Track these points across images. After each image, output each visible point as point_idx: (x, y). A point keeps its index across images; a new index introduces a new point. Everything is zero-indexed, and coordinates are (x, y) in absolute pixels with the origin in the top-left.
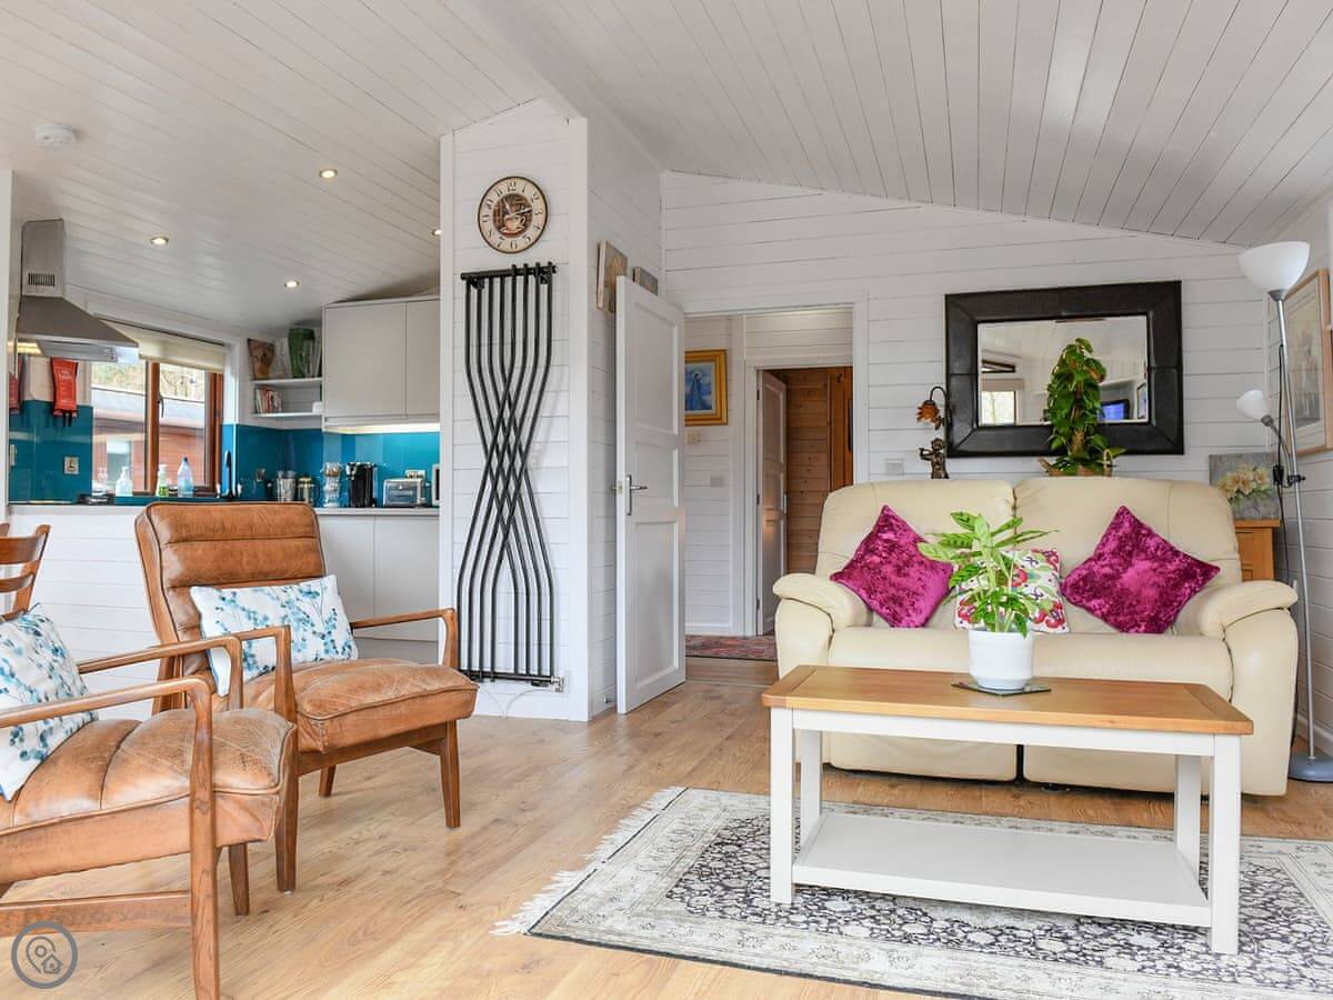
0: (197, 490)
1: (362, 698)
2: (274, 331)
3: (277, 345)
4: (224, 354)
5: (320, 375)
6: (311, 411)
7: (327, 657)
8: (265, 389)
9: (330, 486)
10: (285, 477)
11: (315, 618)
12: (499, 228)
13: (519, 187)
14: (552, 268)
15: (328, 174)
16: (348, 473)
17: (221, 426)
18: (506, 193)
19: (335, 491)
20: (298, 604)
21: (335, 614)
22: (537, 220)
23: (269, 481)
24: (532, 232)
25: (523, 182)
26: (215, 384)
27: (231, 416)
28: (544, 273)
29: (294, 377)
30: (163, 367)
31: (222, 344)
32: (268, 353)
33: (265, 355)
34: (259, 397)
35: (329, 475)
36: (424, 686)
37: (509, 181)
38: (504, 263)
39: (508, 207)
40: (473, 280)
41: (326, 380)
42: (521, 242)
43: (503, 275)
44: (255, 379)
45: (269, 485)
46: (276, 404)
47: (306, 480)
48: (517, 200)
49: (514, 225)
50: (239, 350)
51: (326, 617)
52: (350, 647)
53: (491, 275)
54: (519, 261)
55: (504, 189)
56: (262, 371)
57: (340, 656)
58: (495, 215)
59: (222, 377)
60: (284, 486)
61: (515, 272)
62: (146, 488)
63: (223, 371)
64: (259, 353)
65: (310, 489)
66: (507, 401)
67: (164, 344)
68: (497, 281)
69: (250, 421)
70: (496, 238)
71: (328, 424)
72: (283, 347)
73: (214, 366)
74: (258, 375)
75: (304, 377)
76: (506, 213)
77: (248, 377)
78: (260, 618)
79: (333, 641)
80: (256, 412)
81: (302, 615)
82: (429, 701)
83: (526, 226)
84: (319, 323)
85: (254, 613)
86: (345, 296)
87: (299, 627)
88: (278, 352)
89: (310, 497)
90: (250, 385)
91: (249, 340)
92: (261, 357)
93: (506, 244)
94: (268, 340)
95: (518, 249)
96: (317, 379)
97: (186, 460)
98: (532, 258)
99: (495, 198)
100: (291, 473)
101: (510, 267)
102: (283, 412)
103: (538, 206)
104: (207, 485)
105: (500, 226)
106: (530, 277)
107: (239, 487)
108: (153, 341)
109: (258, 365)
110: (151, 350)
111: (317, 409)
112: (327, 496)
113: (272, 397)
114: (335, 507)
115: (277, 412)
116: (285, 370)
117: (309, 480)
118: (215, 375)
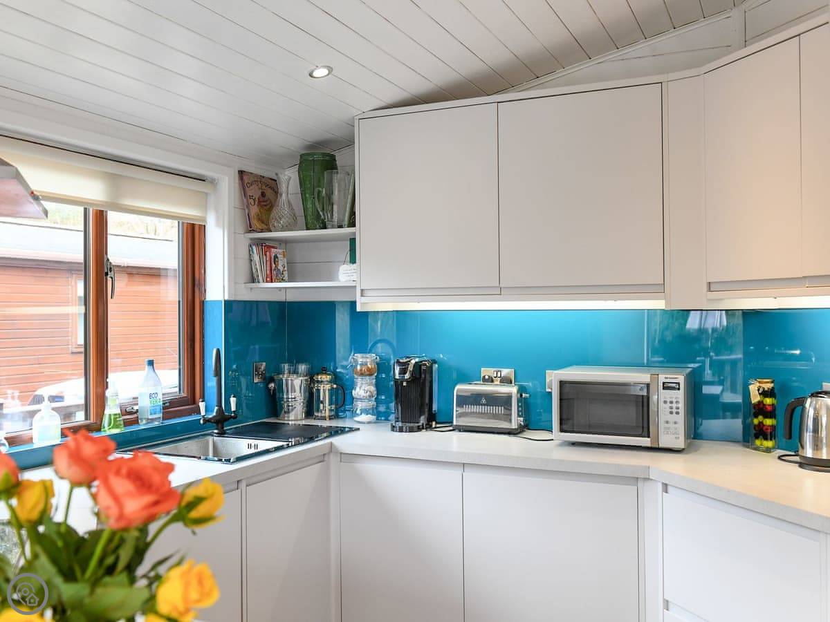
2: (276, 159)
4: (206, 195)
5: (354, 225)
6: (331, 276)
8: (264, 246)
9: (363, 389)
10: (295, 372)
16: (396, 374)
17: (203, 303)
19: (371, 396)
23: (272, 380)
26: (193, 238)
27: (217, 288)
29: (308, 229)
30: (113, 218)
31: (201, 179)
32: (269, 193)
33: (263, 194)
34: (256, 258)
35: (362, 374)
44: (250, 229)
45: (272, 385)
46: (280, 267)
47: (324, 378)
50: (227, 187)
56: (260, 220)
59: (203, 228)
60: (295, 386)
62: (87, 418)
63: (204, 220)
64: (255, 192)
65: (331, 392)
67: (112, 179)
69: (247, 294)
71: (364, 300)
72: (289, 181)
73: (191, 213)
74: (255, 225)
75: (325, 227)
77: (241, 228)
80: (253, 280)
88: (283, 188)
89: (330, 404)
90: (245, 239)
91: (241, 173)
92: (258, 198)
94: (268, 173)
96: (346, 230)
100: (302, 368)
102: (290, 281)
104: (183, 395)
107: (233, 400)
108: (93, 175)
109: (255, 210)
110: (93, 189)
112: (360, 405)
113: (276, 257)
114: (369, 423)
115: (283, 280)
116: (295, 217)
117: (328, 378)
118: (193, 225)
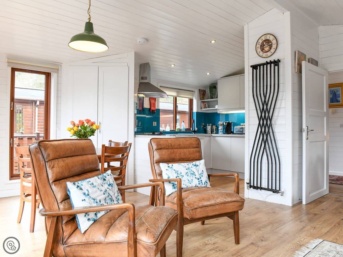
0: (186, 129)
1: (203, 203)
2: (206, 87)
3: (207, 91)
4: (193, 94)
5: (217, 98)
6: (215, 108)
7: (199, 186)
8: (203, 102)
9: (220, 128)
10: (209, 125)
11: (196, 173)
12: (262, 51)
13: (268, 37)
14: (279, 61)
15: (213, 42)
16: (225, 124)
17: (192, 112)
18: (264, 39)
19: (222, 129)
20: (192, 169)
21: (203, 172)
22: (274, 46)
23: (205, 127)
24: (272, 50)
25: (269, 35)
26: (191, 101)
27: (195, 110)
28: (276, 63)
29: (211, 99)
30: (178, 98)
31: (192, 91)
32: (204, 93)
33: (203, 93)
34: (202, 105)
35: (220, 125)
36: (225, 200)
37: (265, 36)
38: (264, 61)
39: (265, 43)
40: (254, 67)
41: (219, 99)
42: (269, 54)
43: (263, 65)
44: (201, 100)
45: (205, 128)
46: (206, 106)
47: (214, 126)
48: (268, 41)
49: (267, 49)
50: (197, 93)
51: (200, 173)
52: (207, 182)
53: (260, 65)
54: (268, 60)
55: (263, 38)
57: (203, 185)
58: (261, 47)
59: (193, 100)
60: (209, 128)
61: (267, 63)
62: (174, 129)
63: (193, 98)
64: (202, 93)
65: (215, 129)
66: (265, 103)
67: (177, 92)
68: (262, 67)
69: (200, 111)
70: (261, 53)
71: (219, 111)
72: (208, 91)
73: (191, 97)
74: (202, 98)
75: (213, 99)
76: (265, 45)
77: (199, 99)
78: (179, 173)
79: (201, 180)
80: (201, 108)
81: (192, 172)
82: (227, 205)
83: (270, 49)
84: (216, 84)
85: (178, 171)
86: (223, 76)
87: (191, 176)
88: (207, 92)
89: (215, 131)
90: (200, 101)
91: (199, 90)
92: (202, 94)
93: (264, 55)
94: (204, 89)
95: (268, 56)
96: (216, 99)
97: (183, 121)
98: (272, 59)
99: (260, 41)
100: (210, 125)
101: (265, 62)
102: (208, 108)
103: (274, 42)
104: (189, 128)
105: (262, 49)
106: (272, 64)
107: (197, 128)
108: (175, 92)
109: (202, 96)
110: (174, 94)
111: (216, 107)
112: (220, 131)
113: (205, 104)
114: (222, 134)
115: (207, 108)
116: (208, 97)
117: (215, 126)
118: (191, 99)
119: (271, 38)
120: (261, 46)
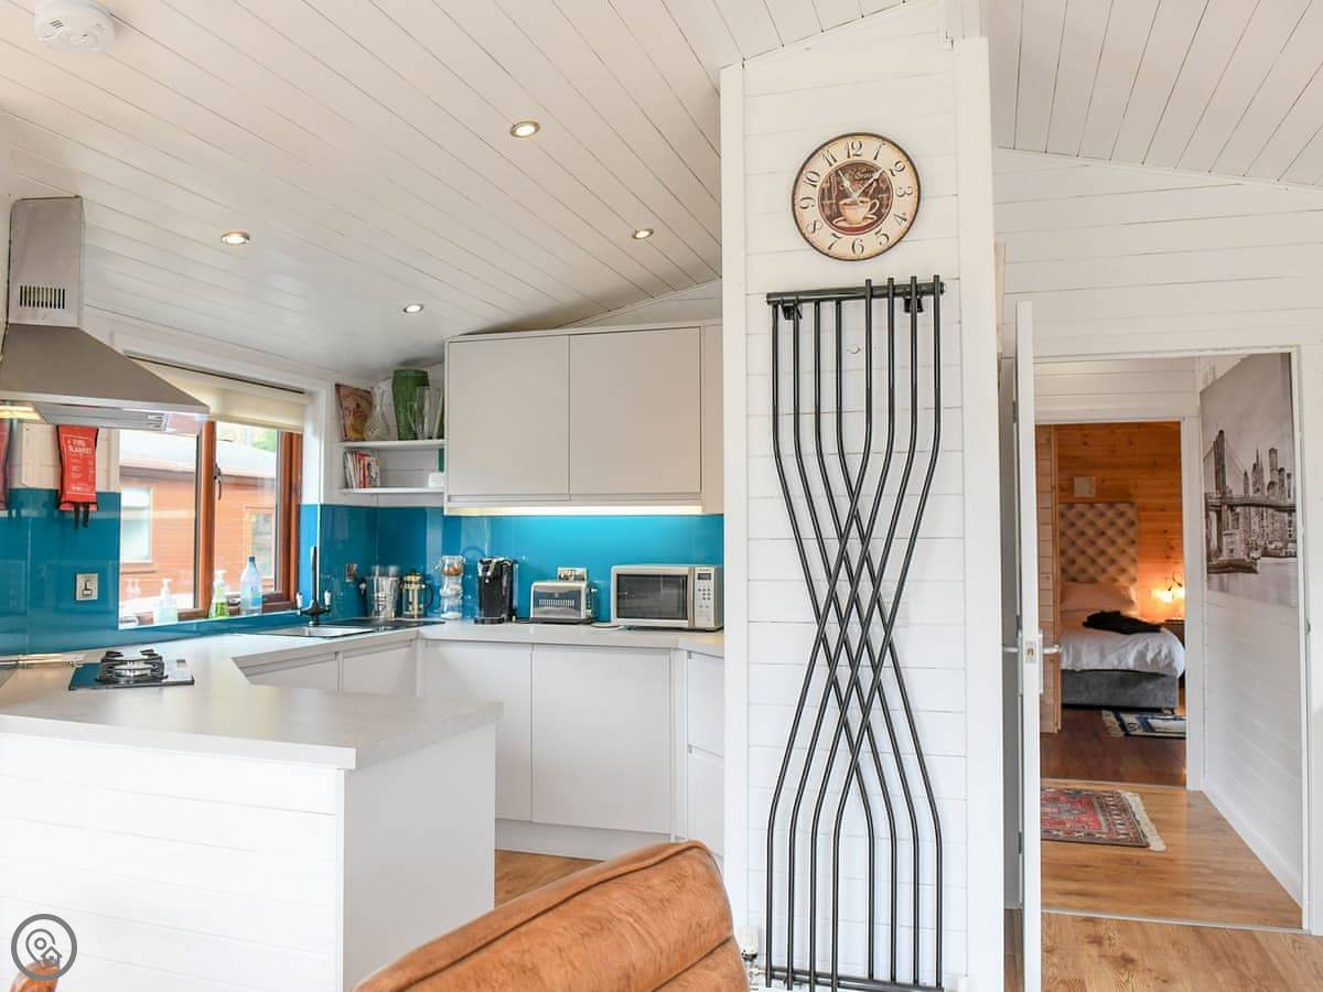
0: (268, 601)
2: (373, 374)
3: (377, 392)
4: (304, 406)
5: (441, 436)
6: (422, 483)
8: (358, 454)
9: (450, 589)
10: (384, 574)
12: (830, 219)
13: (869, 151)
14: (936, 288)
16: (480, 574)
17: (299, 506)
18: (842, 160)
19: (457, 595)
22: (901, 205)
23: (363, 581)
24: (891, 226)
25: (876, 143)
26: (291, 448)
27: (313, 492)
28: (916, 295)
29: (400, 439)
30: (220, 427)
31: (301, 392)
32: (363, 404)
33: (358, 406)
34: (350, 465)
35: (449, 574)
37: (849, 141)
39: (847, 184)
40: (786, 306)
41: (450, 442)
42: (871, 241)
43: (840, 296)
44: (346, 439)
45: (363, 586)
46: (373, 475)
47: (413, 578)
48: (864, 173)
49: (858, 213)
50: (325, 400)
53: (818, 297)
54: (878, 272)
55: (840, 153)
56: (355, 429)
58: (822, 198)
59: (300, 437)
60: (384, 588)
61: (868, 291)
62: (196, 607)
63: (302, 429)
64: (350, 404)
65: (420, 590)
67: (224, 393)
68: (828, 309)
69: (340, 498)
70: (824, 235)
71: (451, 505)
72: (383, 393)
73: (289, 423)
74: (351, 434)
75: (416, 439)
76: (844, 194)
77: (336, 438)
80: (347, 486)
83: (880, 216)
84: (439, 360)
88: (377, 401)
89: (419, 603)
90: (340, 447)
91: (338, 386)
92: (354, 408)
93: (843, 245)
94: (363, 385)
95: (865, 254)
96: (435, 441)
97: (252, 559)
98: (899, 267)
99: (822, 168)
100: (393, 569)
101: (863, 284)
102: (382, 486)
103: (902, 182)
104: (279, 591)
105: (833, 215)
106: (896, 299)
107: (327, 595)
109: (350, 420)
111: (434, 482)
112: (446, 604)
113: (369, 464)
114: (456, 619)
115: (375, 487)
116: (388, 428)
117: (418, 578)
118: (292, 434)
119: (886, 160)
120: (823, 194)
